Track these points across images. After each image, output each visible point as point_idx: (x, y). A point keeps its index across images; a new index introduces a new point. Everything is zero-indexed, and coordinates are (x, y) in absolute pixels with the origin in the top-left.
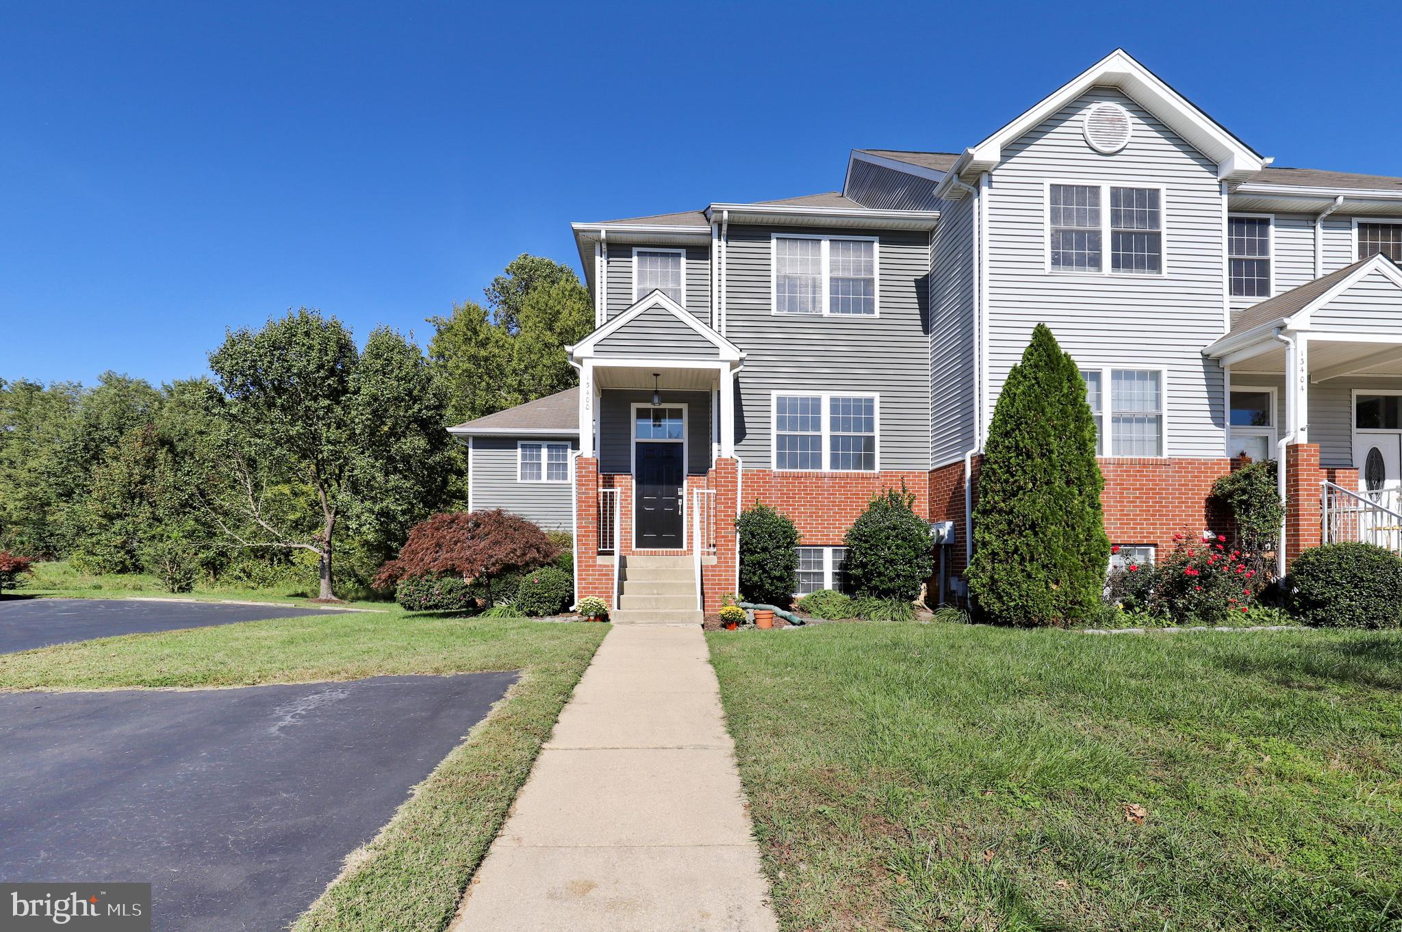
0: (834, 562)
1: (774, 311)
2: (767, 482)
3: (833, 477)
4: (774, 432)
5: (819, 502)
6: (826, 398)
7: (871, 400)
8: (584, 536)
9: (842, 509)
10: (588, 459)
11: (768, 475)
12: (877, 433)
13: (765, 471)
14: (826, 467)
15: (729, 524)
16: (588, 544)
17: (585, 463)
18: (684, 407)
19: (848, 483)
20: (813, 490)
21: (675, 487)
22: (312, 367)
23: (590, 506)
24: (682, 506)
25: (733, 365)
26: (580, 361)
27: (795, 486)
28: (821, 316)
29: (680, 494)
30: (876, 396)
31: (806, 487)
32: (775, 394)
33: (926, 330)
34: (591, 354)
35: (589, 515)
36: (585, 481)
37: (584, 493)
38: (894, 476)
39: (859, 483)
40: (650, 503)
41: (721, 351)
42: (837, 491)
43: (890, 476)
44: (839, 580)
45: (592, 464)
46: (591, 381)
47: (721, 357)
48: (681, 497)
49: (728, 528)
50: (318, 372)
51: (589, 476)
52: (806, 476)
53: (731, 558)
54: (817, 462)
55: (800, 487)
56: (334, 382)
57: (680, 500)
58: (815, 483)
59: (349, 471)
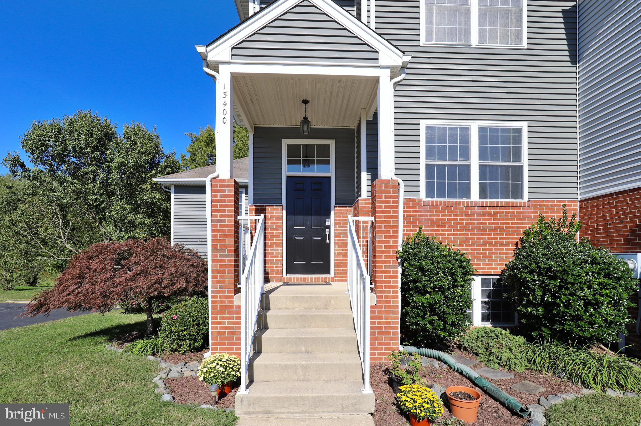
0: (483, 291)
1: (422, 42)
2: (416, 211)
3: (482, 206)
4: (423, 162)
5: (469, 231)
6: (474, 128)
7: (518, 131)
8: (219, 272)
9: (492, 238)
10: (224, 180)
11: (418, 204)
12: (525, 162)
13: (415, 200)
14: (475, 195)
15: (391, 257)
16: (224, 282)
17: (221, 186)
18: (332, 143)
19: (498, 212)
20: (463, 219)
21: (323, 217)
22: (82, 145)
23: (226, 236)
24: (329, 235)
25: (395, 72)
26: (215, 67)
27: (445, 216)
28: (469, 47)
29: (327, 224)
30: (524, 126)
31: (457, 216)
32: (423, 124)
33: (574, 60)
34: (228, 58)
35: (226, 247)
36: (221, 206)
37: (219, 221)
38: (544, 205)
39: (509, 212)
40: (300, 233)
41: (381, 56)
42: (487, 219)
43: (540, 205)
44: (488, 309)
45: (228, 186)
46: (228, 90)
47: (381, 62)
48: (329, 227)
49: (389, 262)
50: (87, 148)
51: (225, 201)
52: (457, 205)
53: (393, 297)
54: (466, 191)
55: (450, 216)
56: (97, 155)
57: (328, 230)
58: (465, 212)
59: (108, 212)
